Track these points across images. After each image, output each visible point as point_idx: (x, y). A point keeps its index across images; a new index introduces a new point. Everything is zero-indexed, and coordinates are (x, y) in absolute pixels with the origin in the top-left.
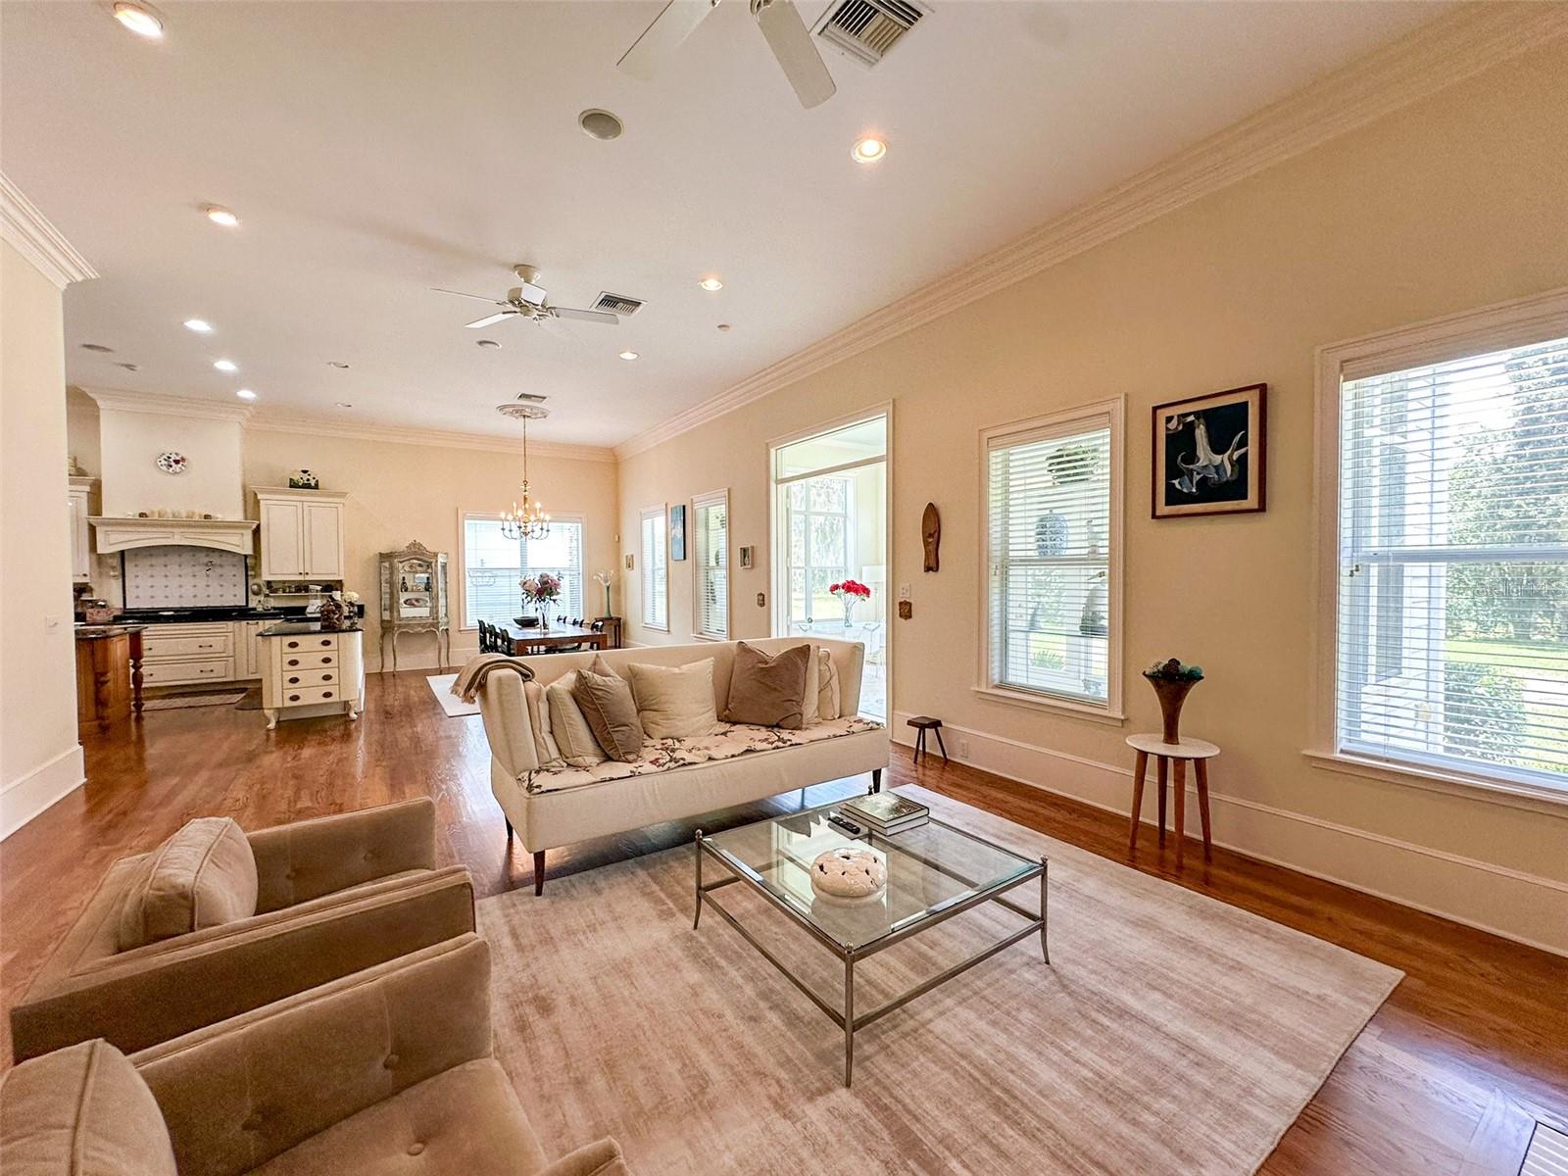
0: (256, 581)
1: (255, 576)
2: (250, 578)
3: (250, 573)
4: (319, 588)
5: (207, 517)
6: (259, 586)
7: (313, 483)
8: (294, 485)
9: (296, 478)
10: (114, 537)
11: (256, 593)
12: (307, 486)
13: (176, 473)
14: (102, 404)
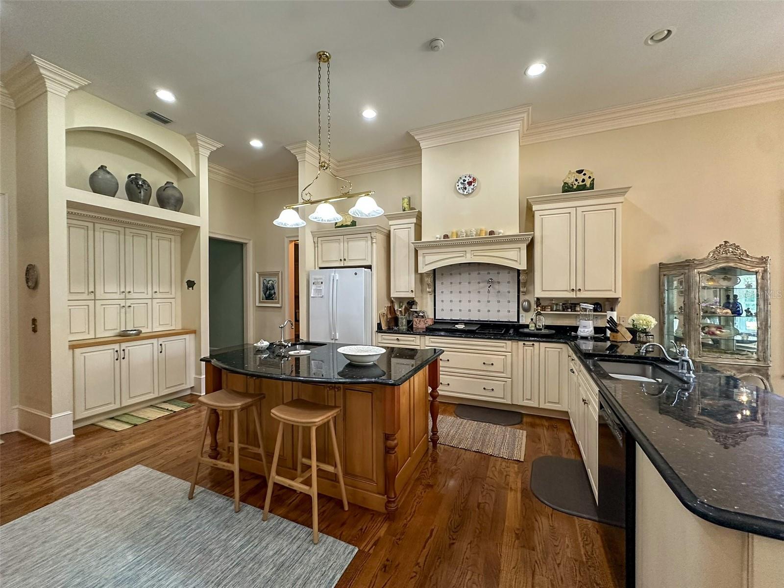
0: (527, 297)
1: (525, 293)
2: (521, 294)
3: (521, 289)
4: (591, 307)
5: (492, 233)
6: (529, 302)
7: (588, 184)
8: (567, 188)
9: (570, 180)
10: (429, 259)
11: (527, 310)
12: (582, 188)
13: (469, 194)
14: (423, 145)
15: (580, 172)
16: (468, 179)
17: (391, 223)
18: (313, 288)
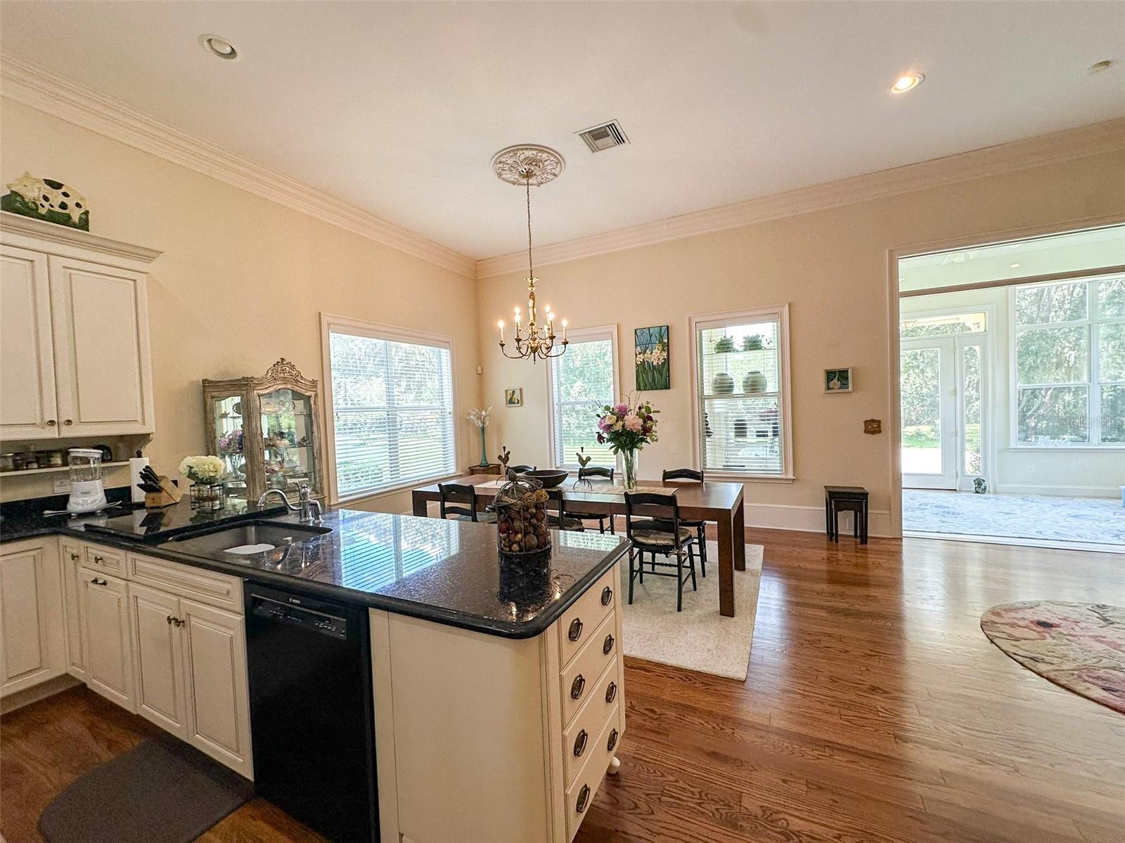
4: (97, 453)
7: (76, 215)
8: (20, 208)
9: (33, 193)
15: (53, 185)
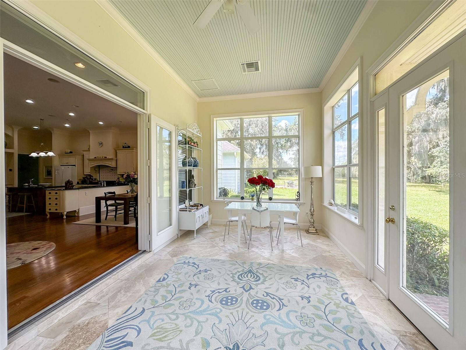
8: (123, 147)
9: (124, 145)
13: (101, 147)
14: (90, 131)
15: (125, 143)
16: (101, 143)
17: (84, 152)
18: (56, 171)
